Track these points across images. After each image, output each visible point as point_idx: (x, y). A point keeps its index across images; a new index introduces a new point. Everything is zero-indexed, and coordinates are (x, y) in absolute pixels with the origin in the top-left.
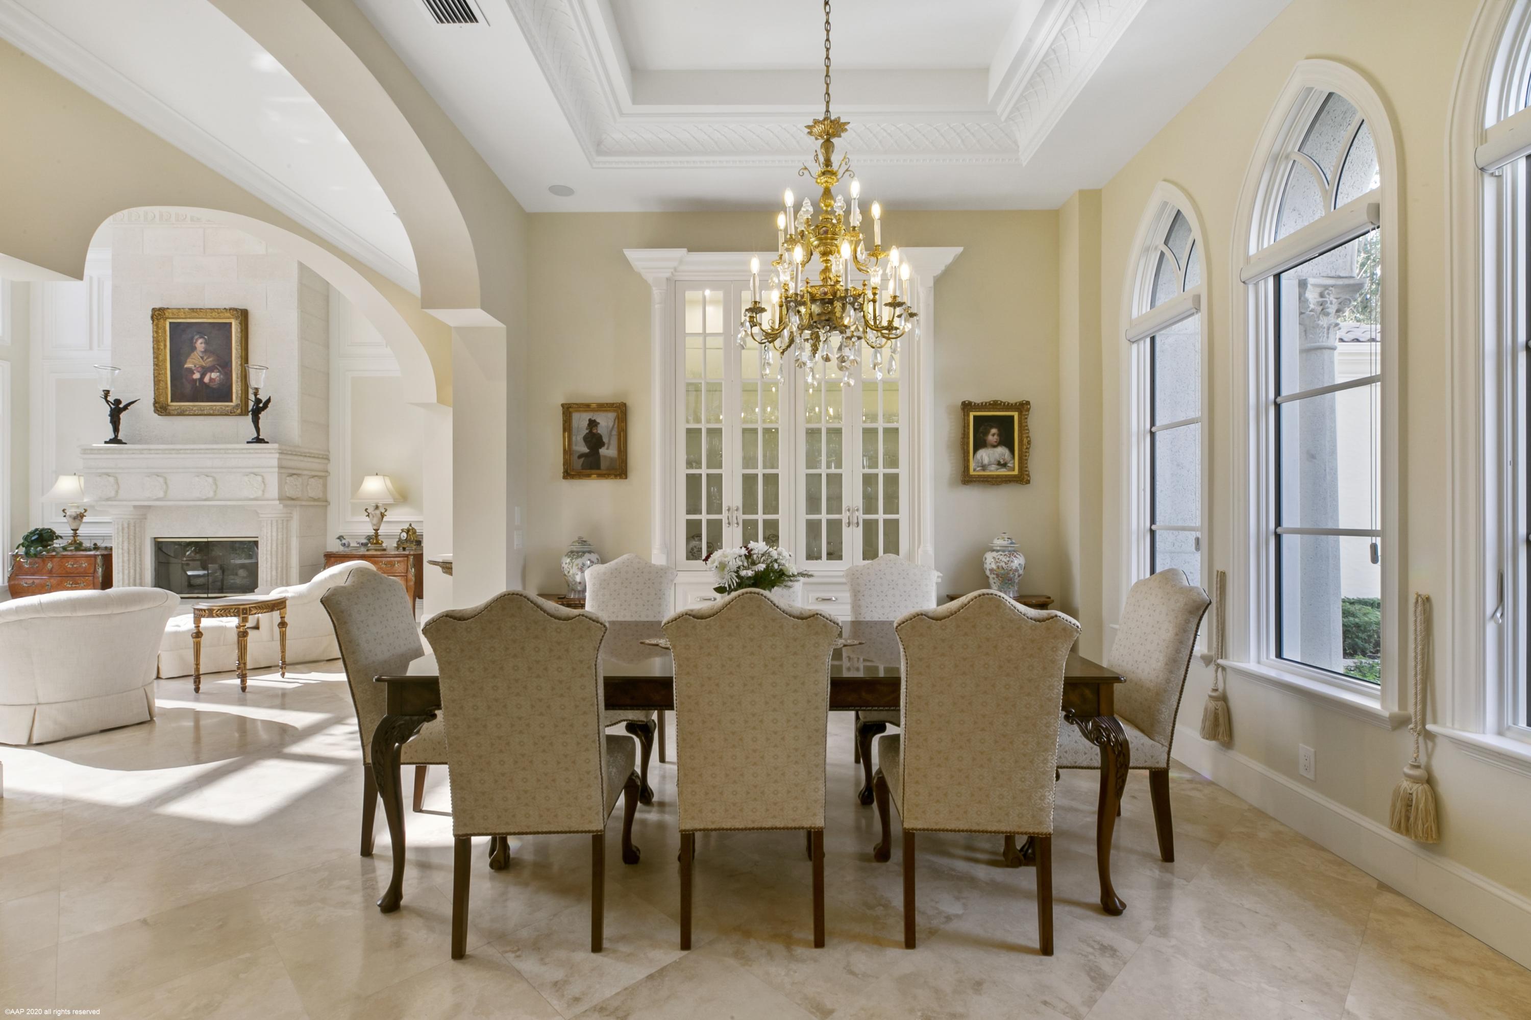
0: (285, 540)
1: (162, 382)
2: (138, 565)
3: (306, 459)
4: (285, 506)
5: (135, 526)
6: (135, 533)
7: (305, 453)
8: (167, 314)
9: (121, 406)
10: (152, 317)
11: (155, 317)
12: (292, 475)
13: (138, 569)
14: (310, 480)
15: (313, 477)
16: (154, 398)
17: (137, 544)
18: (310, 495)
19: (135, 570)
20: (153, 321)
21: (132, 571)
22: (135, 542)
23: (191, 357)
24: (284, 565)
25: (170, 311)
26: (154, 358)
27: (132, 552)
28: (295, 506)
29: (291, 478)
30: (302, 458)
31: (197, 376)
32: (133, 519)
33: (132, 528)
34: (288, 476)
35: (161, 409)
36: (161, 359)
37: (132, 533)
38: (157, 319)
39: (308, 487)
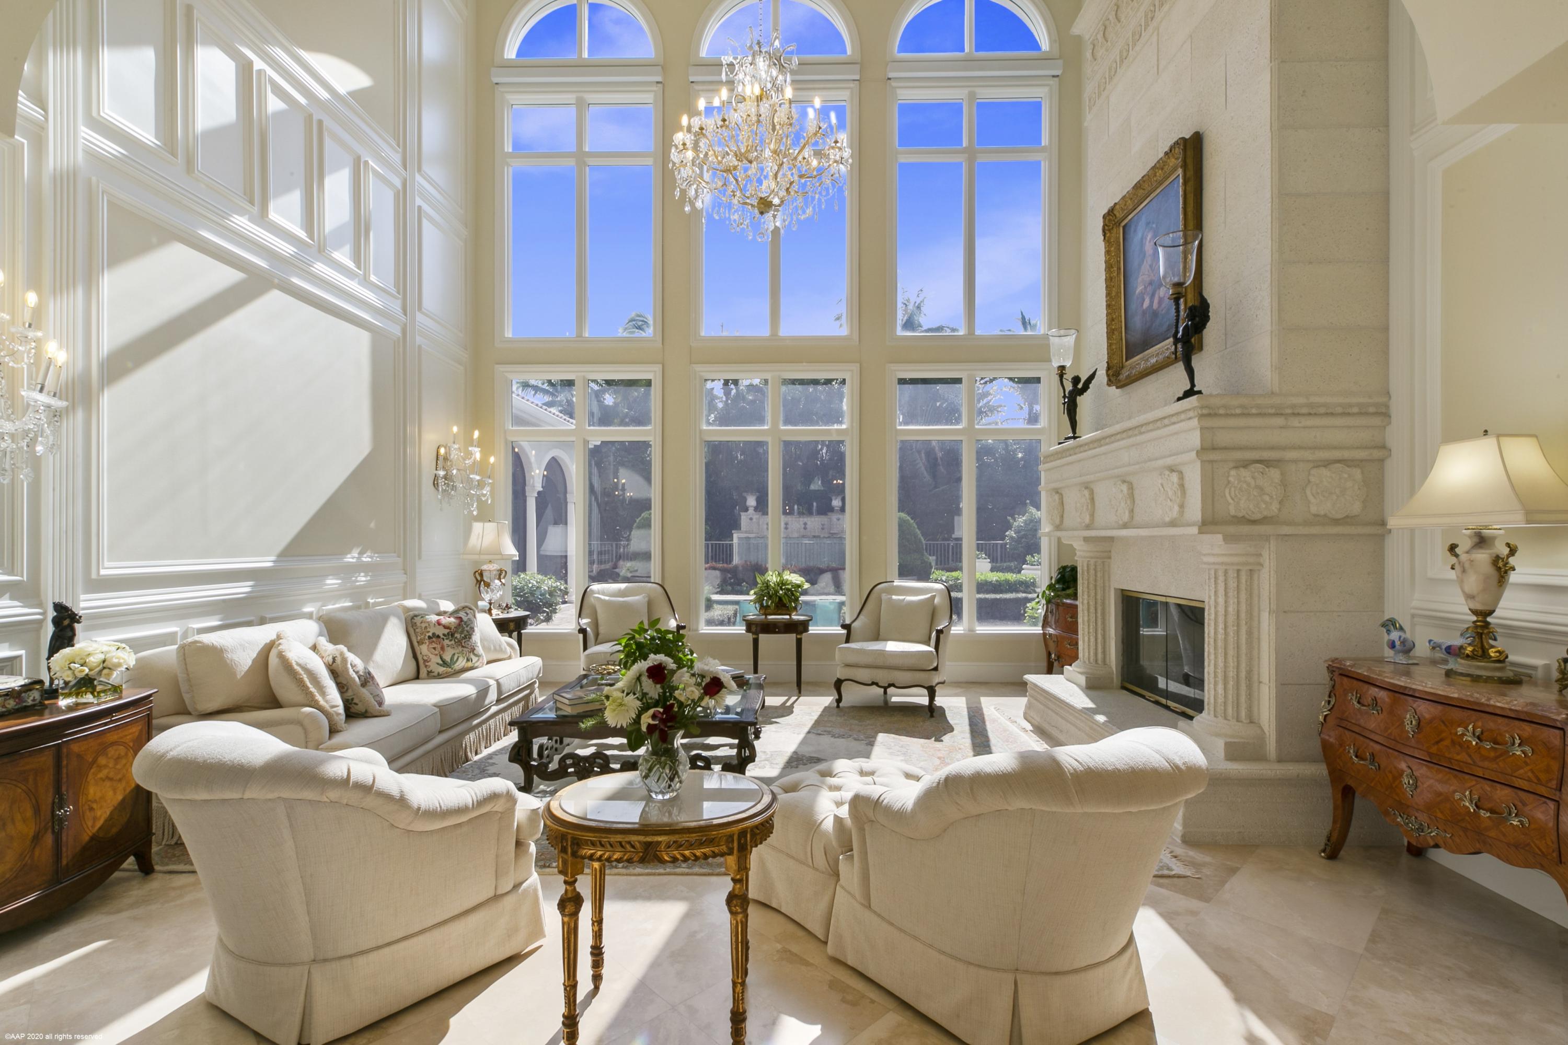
0: (1243, 615)
1: (1116, 332)
2: (1100, 631)
3: (1295, 422)
4: (1228, 539)
5: (1095, 570)
6: (1096, 581)
7: (1293, 406)
8: (1118, 215)
9: (1080, 386)
10: (1104, 231)
11: (1106, 228)
12: (1245, 464)
13: (1100, 636)
14: (1314, 472)
15: (1327, 464)
16: (1107, 362)
17: (1099, 597)
18: (1314, 509)
19: (1096, 639)
20: (1104, 236)
21: (1092, 639)
22: (1096, 594)
23: (1141, 274)
24: (1243, 674)
25: (1117, 207)
26: (1106, 297)
27: (1092, 609)
28: (1267, 538)
29: (1244, 473)
30: (1280, 421)
31: (1146, 304)
32: (1092, 558)
33: (1092, 572)
34: (1236, 467)
35: (1116, 376)
36: (1114, 294)
37: (1092, 579)
38: (1109, 230)
39: (1308, 492)
